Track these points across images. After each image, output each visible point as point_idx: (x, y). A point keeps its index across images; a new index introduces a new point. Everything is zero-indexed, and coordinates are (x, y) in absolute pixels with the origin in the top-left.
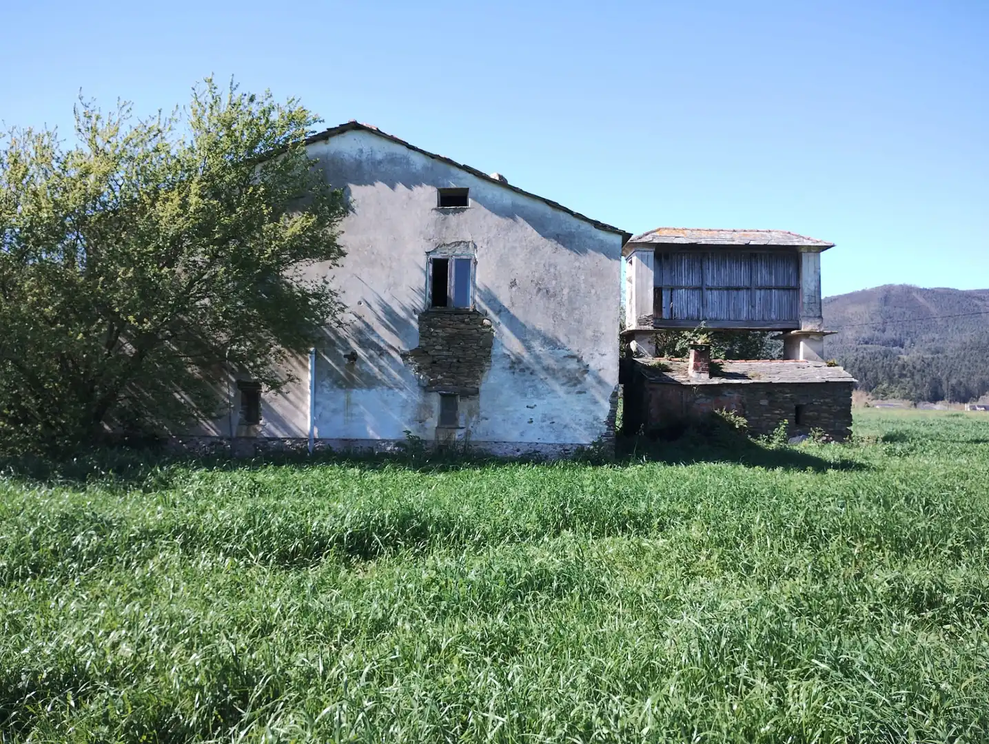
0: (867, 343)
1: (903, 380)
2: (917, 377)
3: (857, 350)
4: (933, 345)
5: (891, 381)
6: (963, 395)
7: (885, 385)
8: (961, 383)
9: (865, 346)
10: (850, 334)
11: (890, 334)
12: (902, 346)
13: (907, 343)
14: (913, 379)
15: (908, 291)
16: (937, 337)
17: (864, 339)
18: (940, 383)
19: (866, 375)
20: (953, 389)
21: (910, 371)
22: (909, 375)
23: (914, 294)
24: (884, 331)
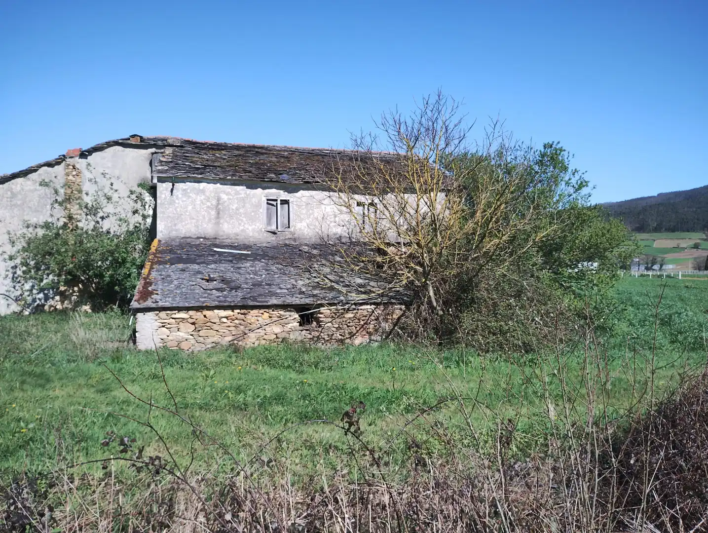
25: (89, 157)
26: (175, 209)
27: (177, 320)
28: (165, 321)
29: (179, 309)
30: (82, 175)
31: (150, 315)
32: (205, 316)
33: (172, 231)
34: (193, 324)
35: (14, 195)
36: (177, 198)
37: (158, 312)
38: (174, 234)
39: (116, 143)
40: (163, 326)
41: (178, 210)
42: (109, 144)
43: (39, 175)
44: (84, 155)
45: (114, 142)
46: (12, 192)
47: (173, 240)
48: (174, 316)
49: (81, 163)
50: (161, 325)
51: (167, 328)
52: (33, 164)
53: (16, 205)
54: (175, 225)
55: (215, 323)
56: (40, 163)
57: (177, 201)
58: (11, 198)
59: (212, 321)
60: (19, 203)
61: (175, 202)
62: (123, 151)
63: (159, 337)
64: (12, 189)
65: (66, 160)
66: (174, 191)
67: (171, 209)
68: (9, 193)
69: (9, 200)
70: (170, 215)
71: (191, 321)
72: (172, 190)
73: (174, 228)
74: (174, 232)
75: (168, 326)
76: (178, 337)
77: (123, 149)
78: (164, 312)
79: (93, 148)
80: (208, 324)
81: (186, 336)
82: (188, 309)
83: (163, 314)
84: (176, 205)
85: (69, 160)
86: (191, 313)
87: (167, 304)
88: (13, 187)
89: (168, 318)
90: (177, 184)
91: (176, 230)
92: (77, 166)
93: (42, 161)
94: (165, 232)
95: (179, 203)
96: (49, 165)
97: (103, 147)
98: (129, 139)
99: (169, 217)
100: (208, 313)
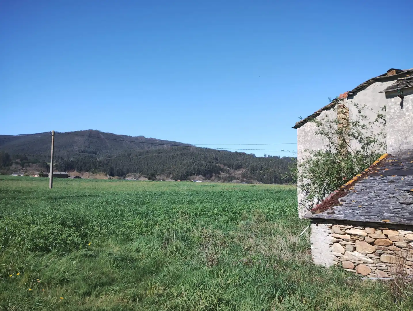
0: (83, 152)
1: (100, 168)
2: (105, 167)
3: (79, 154)
4: (108, 155)
5: (96, 168)
6: (121, 174)
7: (93, 170)
8: (120, 169)
9: (82, 153)
10: (76, 148)
11: (91, 149)
12: (96, 154)
13: (98, 153)
14: (103, 167)
15: (98, 133)
16: (108, 151)
17: (82, 150)
18: (113, 169)
19: (86, 165)
20: (117, 172)
21: (102, 164)
22: (102, 166)
23: (100, 134)
24: (89, 148)
25: (354, 97)
26: (406, 122)
27: (353, 237)
28: (339, 236)
29: (355, 224)
30: (349, 111)
31: (323, 227)
32: (386, 236)
33: (402, 144)
34: (372, 244)
35: (306, 134)
36: (407, 111)
37: (331, 225)
38: (405, 147)
39: (375, 80)
40: (338, 242)
41: (409, 122)
42: (369, 83)
43: (321, 117)
44: (351, 95)
45: (372, 79)
46: (305, 132)
47: (405, 153)
48: (348, 231)
49: (348, 103)
50: (335, 239)
51: (342, 245)
52: (317, 110)
53: (307, 141)
54: (406, 138)
55: (400, 247)
56: (321, 108)
57: (407, 114)
58: (304, 136)
59: (397, 244)
60: (309, 139)
61: (405, 114)
62: (382, 85)
63: (333, 253)
64: (305, 130)
65: (339, 102)
66: (404, 104)
67: (401, 123)
68: (303, 133)
69: (303, 137)
70: (400, 128)
71: (368, 239)
72: (402, 104)
73: (405, 141)
74: (405, 146)
75: (343, 242)
76: (354, 257)
77: (381, 83)
78: (338, 225)
79: (356, 89)
80: (391, 247)
81: (364, 258)
82: (364, 225)
83: (336, 228)
84: (407, 117)
85: (340, 103)
86: (368, 230)
87: (341, 217)
88: (306, 128)
89: (342, 232)
90: (407, 96)
91: (407, 143)
92: (346, 105)
93: (322, 107)
94: (396, 146)
95: (409, 116)
96: (327, 108)
97: (364, 86)
98: (386, 74)
99: (399, 130)
100: (391, 233)
